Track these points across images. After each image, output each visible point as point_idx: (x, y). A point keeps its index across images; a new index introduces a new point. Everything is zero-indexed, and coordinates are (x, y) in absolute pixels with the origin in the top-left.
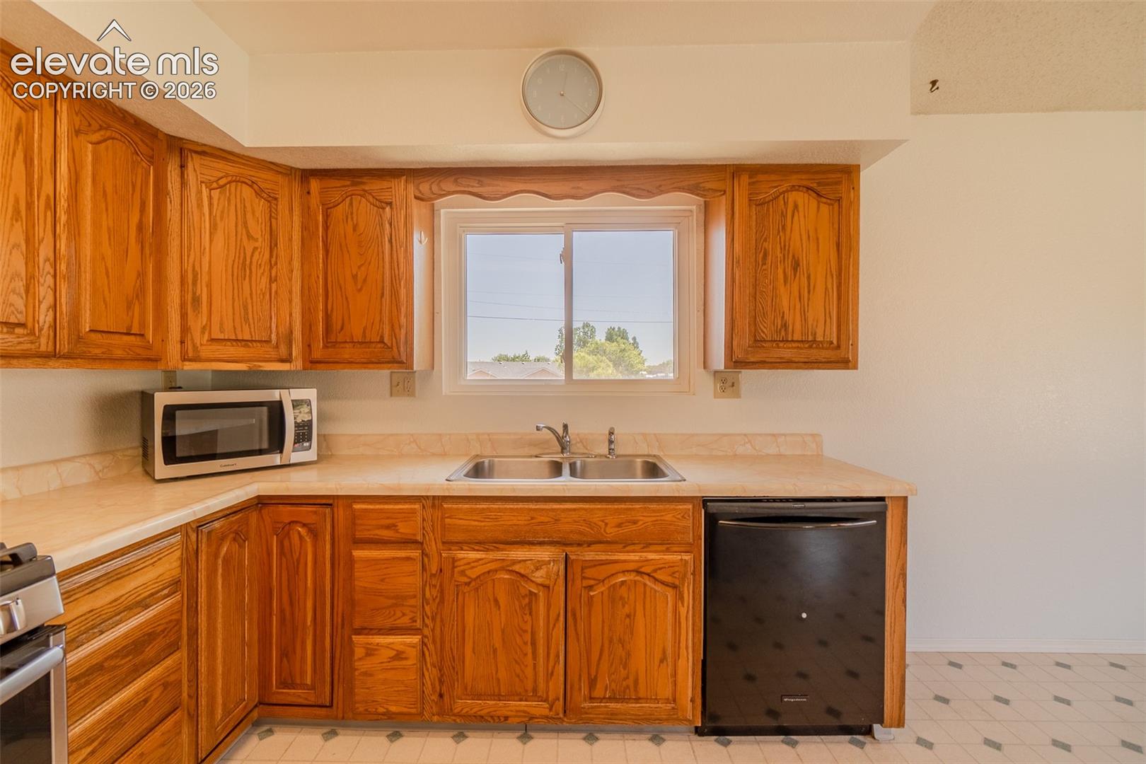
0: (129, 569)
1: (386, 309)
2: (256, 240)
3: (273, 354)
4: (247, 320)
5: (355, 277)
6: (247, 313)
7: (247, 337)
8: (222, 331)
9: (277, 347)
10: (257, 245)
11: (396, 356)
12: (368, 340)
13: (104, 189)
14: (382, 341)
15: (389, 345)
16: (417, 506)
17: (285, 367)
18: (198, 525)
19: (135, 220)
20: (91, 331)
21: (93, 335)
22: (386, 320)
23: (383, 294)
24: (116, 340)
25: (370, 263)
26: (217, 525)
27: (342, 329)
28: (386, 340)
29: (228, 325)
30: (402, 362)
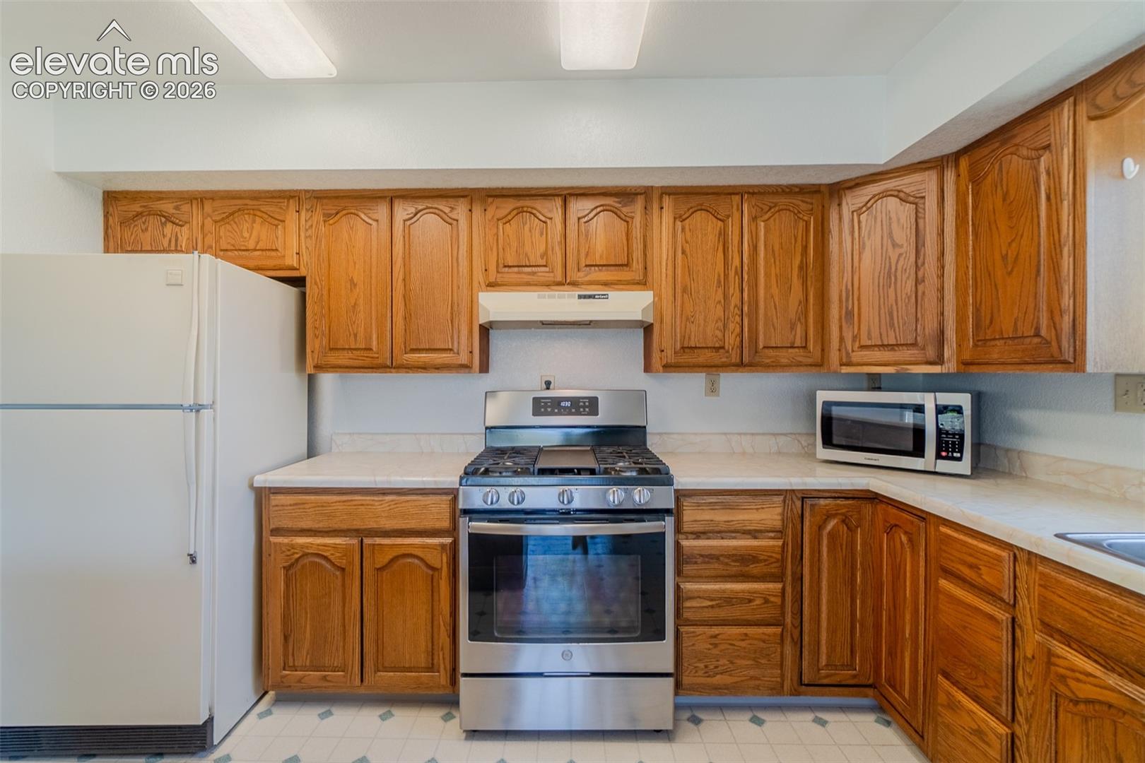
0: (738, 506)
1: (1043, 290)
2: (901, 246)
3: (920, 358)
4: (892, 325)
5: (1004, 258)
6: (892, 318)
7: (892, 341)
8: (870, 339)
9: (924, 349)
10: (902, 250)
11: (1056, 353)
12: (1020, 334)
13: (772, 248)
14: (1037, 335)
15: (1048, 339)
16: (1004, 554)
17: (936, 369)
18: (805, 496)
19: (797, 262)
20: (764, 347)
21: (766, 351)
22: (1044, 307)
23: (1038, 271)
24: (783, 353)
25: (1022, 236)
26: (822, 502)
27: (991, 322)
28: (1043, 332)
29: (875, 334)
30: (1065, 362)
